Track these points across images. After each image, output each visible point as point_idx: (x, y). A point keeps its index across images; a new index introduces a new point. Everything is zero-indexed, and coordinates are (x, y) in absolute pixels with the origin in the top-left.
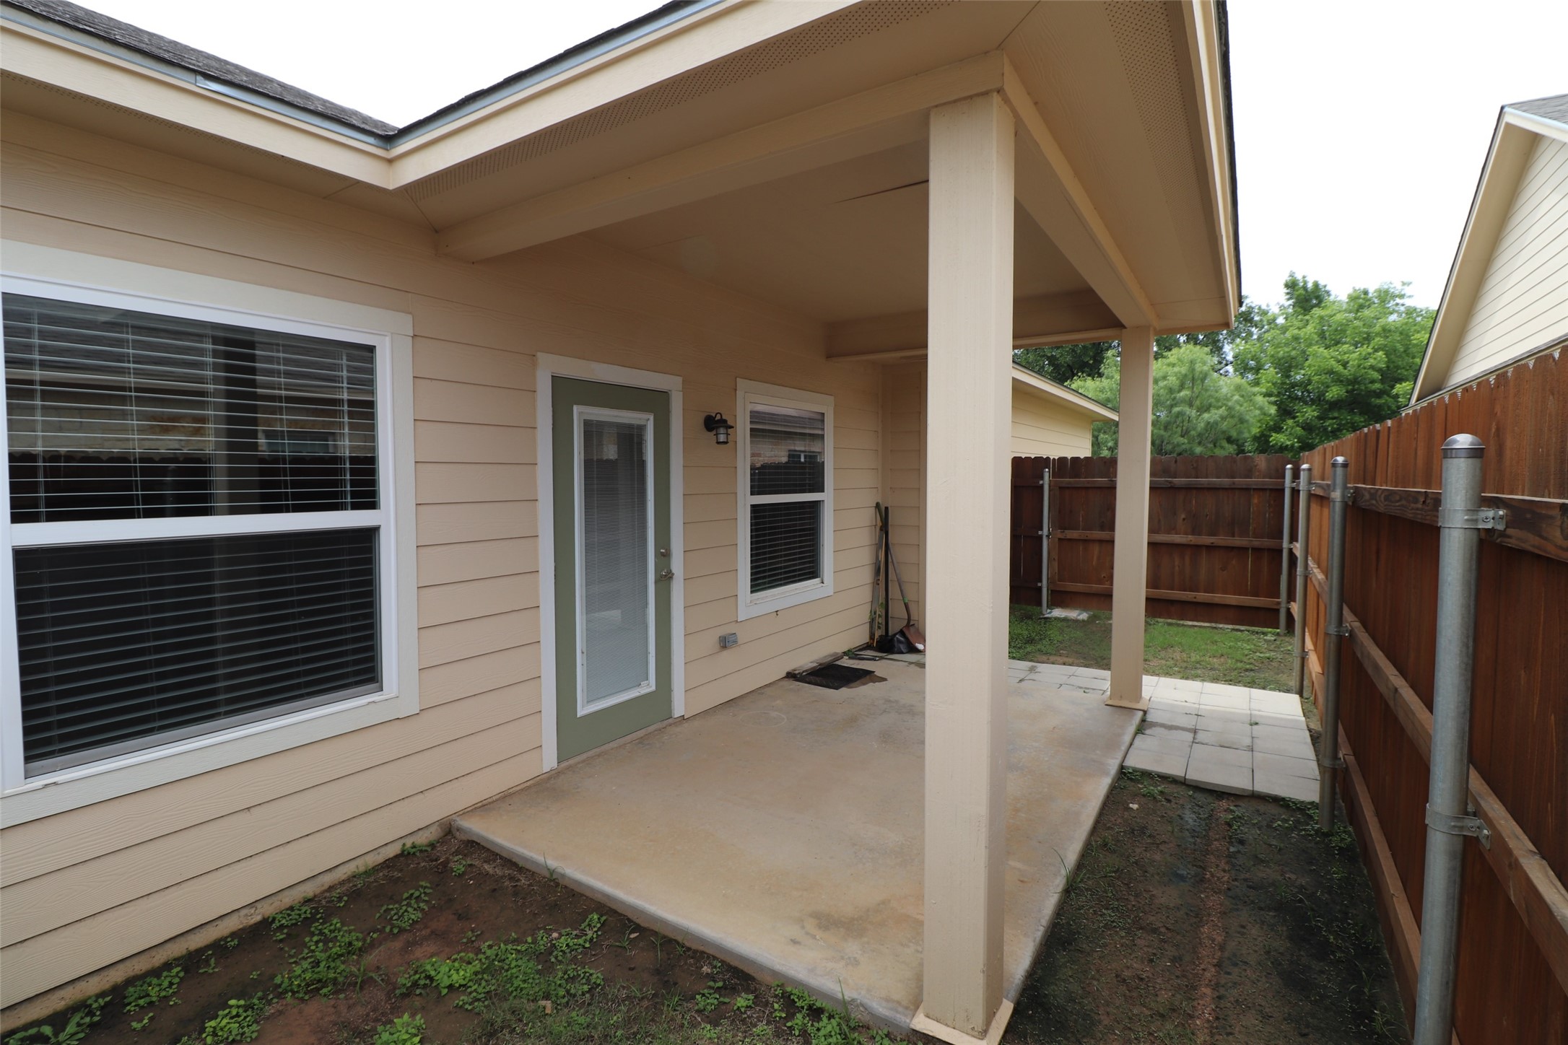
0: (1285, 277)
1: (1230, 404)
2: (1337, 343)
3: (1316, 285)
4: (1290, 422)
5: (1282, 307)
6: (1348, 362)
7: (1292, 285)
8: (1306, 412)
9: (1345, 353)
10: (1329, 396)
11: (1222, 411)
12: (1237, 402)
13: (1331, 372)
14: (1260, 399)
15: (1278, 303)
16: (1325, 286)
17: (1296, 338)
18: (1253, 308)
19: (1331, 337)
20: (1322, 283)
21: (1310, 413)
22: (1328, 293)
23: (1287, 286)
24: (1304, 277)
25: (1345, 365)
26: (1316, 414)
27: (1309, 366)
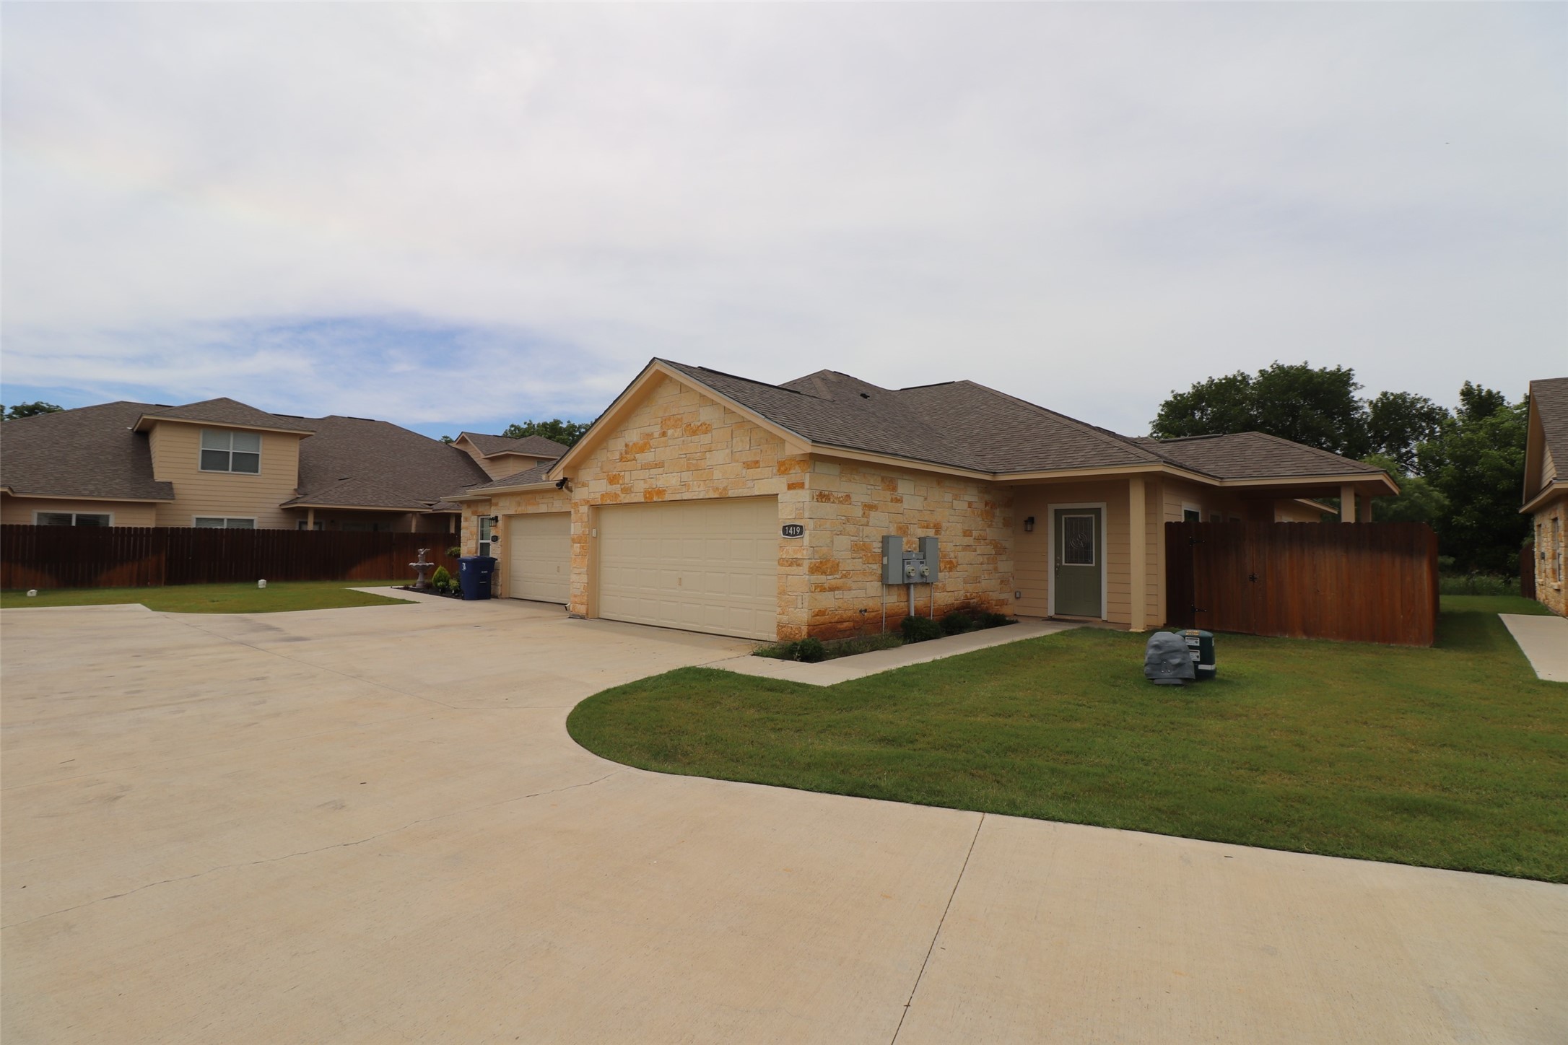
0: (1461, 386)
1: (1412, 498)
2: (1509, 444)
3: (1489, 392)
4: (1469, 507)
5: (1460, 412)
6: (1515, 461)
7: (1468, 393)
8: (1482, 500)
9: (1513, 454)
10: (1500, 487)
11: (1405, 503)
12: (1417, 497)
13: (1501, 469)
14: (1436, 494)
15: (1456, 408)
16: (1499, 393)
17: (1471, 441)
18: (1434, 409)
19: (1503, 439)
20: (1495, 391)
21: (1485, 500)
22: (1502, 398)
23: (1463, 393)
24: (1479, 386)
25: (1512, 463)
26: (1490, 501)
27: (1482, 464)
